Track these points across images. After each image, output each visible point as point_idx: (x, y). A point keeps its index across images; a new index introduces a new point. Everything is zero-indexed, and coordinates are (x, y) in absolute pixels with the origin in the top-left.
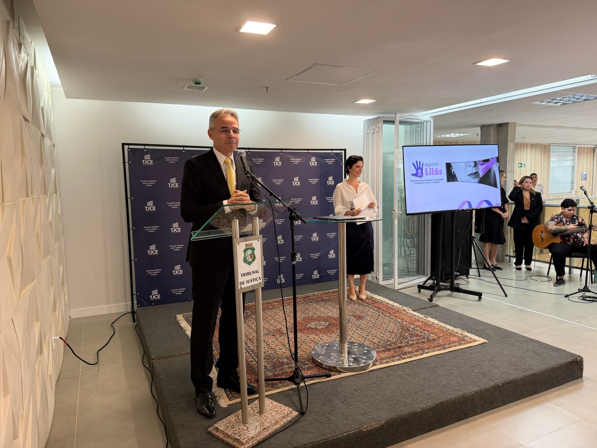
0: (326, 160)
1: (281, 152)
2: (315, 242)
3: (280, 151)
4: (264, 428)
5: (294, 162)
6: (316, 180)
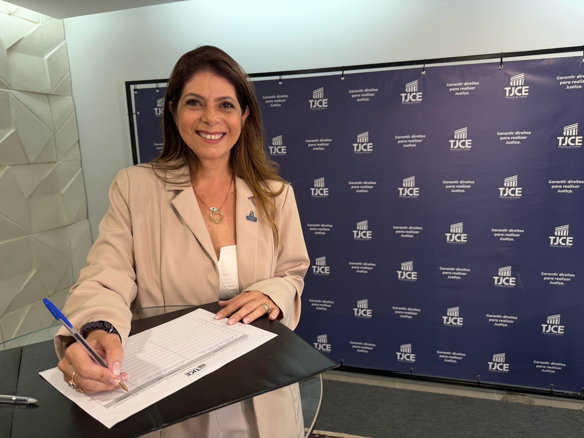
0: (561, 78)
1: (423, 69)
2: (504, 289)
3: (421, 66)
5: (456, 91)
6: (521, 135)
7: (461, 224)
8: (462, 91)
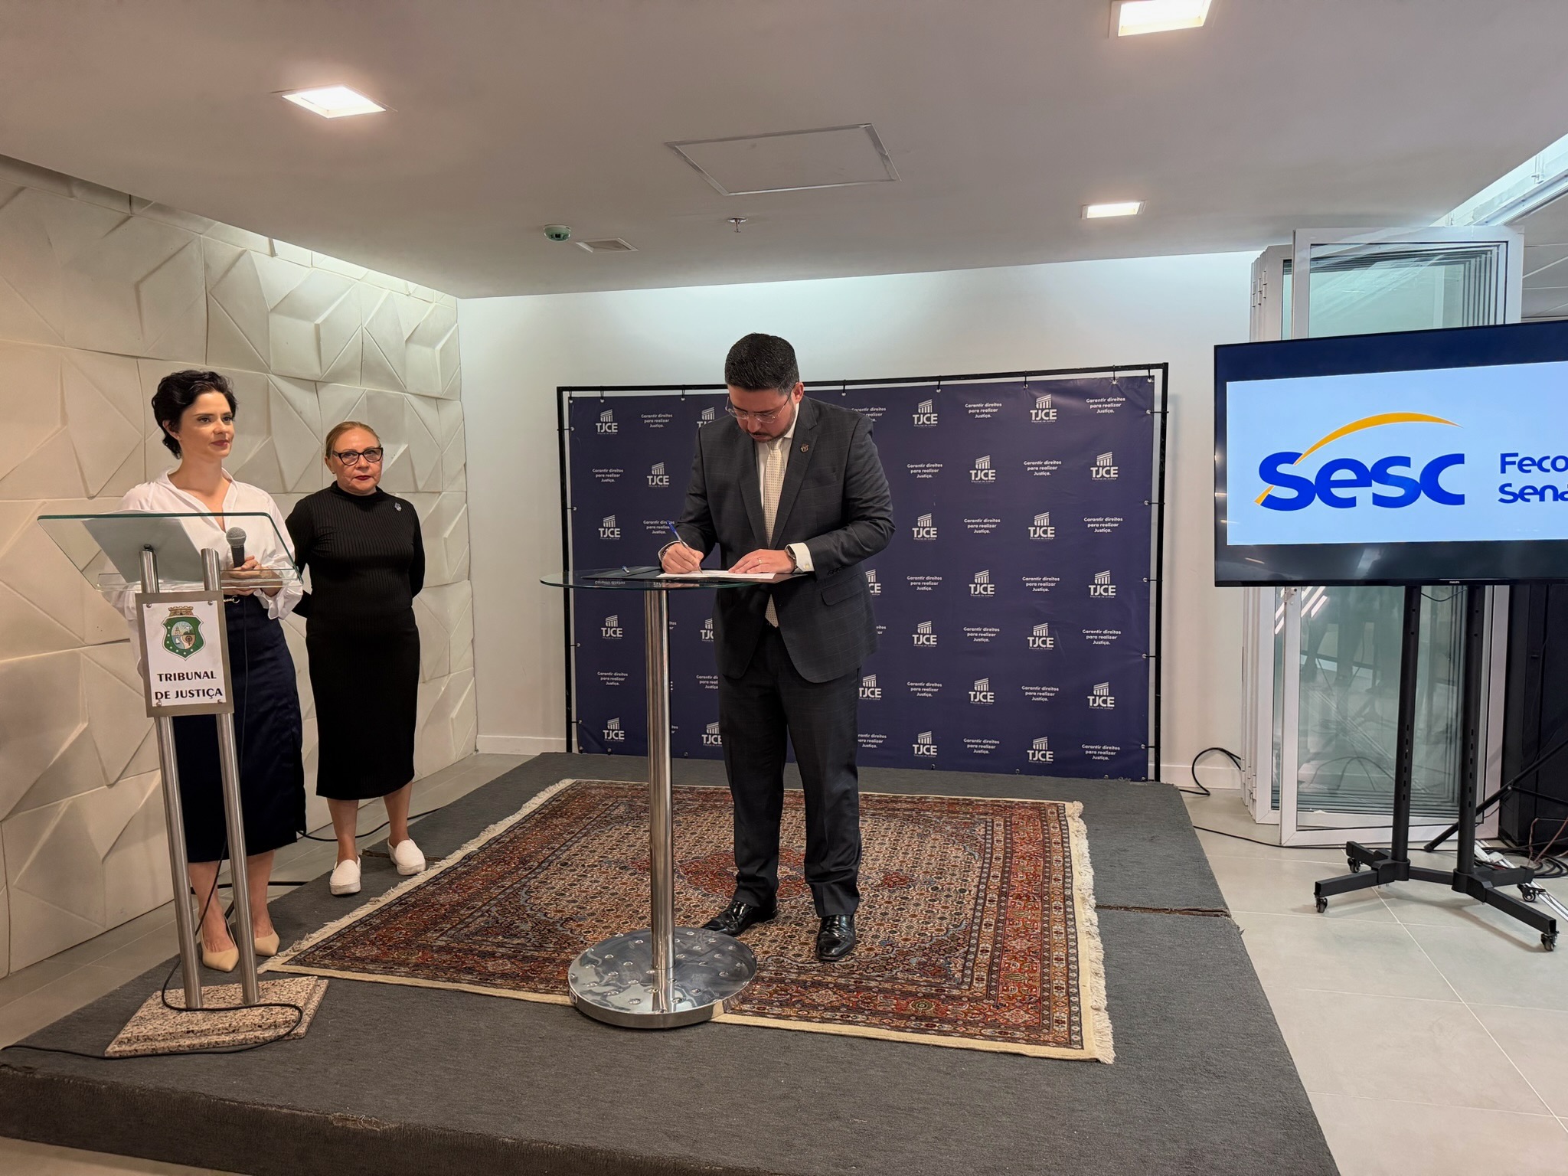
0: (1093, 401)
1: (939, 387)
3: (937, 383)
4: (191, 1029)
5: (976, 413)
6: (1051, 465)
7: (987, 572)
8: (982, 413)
